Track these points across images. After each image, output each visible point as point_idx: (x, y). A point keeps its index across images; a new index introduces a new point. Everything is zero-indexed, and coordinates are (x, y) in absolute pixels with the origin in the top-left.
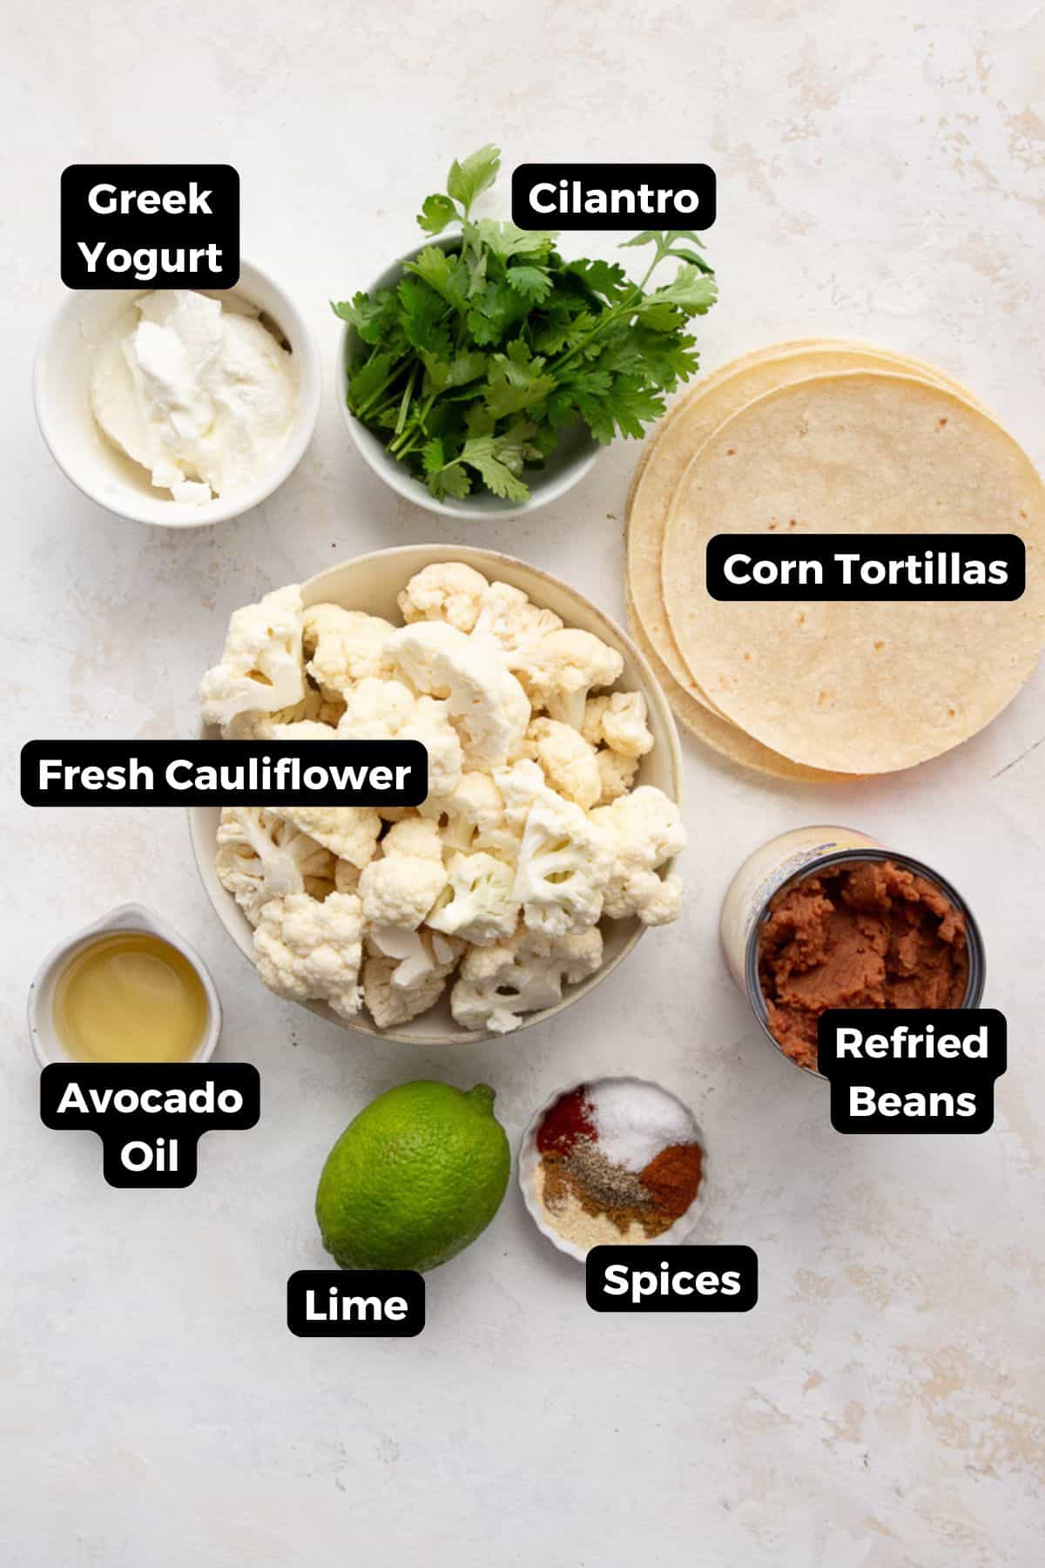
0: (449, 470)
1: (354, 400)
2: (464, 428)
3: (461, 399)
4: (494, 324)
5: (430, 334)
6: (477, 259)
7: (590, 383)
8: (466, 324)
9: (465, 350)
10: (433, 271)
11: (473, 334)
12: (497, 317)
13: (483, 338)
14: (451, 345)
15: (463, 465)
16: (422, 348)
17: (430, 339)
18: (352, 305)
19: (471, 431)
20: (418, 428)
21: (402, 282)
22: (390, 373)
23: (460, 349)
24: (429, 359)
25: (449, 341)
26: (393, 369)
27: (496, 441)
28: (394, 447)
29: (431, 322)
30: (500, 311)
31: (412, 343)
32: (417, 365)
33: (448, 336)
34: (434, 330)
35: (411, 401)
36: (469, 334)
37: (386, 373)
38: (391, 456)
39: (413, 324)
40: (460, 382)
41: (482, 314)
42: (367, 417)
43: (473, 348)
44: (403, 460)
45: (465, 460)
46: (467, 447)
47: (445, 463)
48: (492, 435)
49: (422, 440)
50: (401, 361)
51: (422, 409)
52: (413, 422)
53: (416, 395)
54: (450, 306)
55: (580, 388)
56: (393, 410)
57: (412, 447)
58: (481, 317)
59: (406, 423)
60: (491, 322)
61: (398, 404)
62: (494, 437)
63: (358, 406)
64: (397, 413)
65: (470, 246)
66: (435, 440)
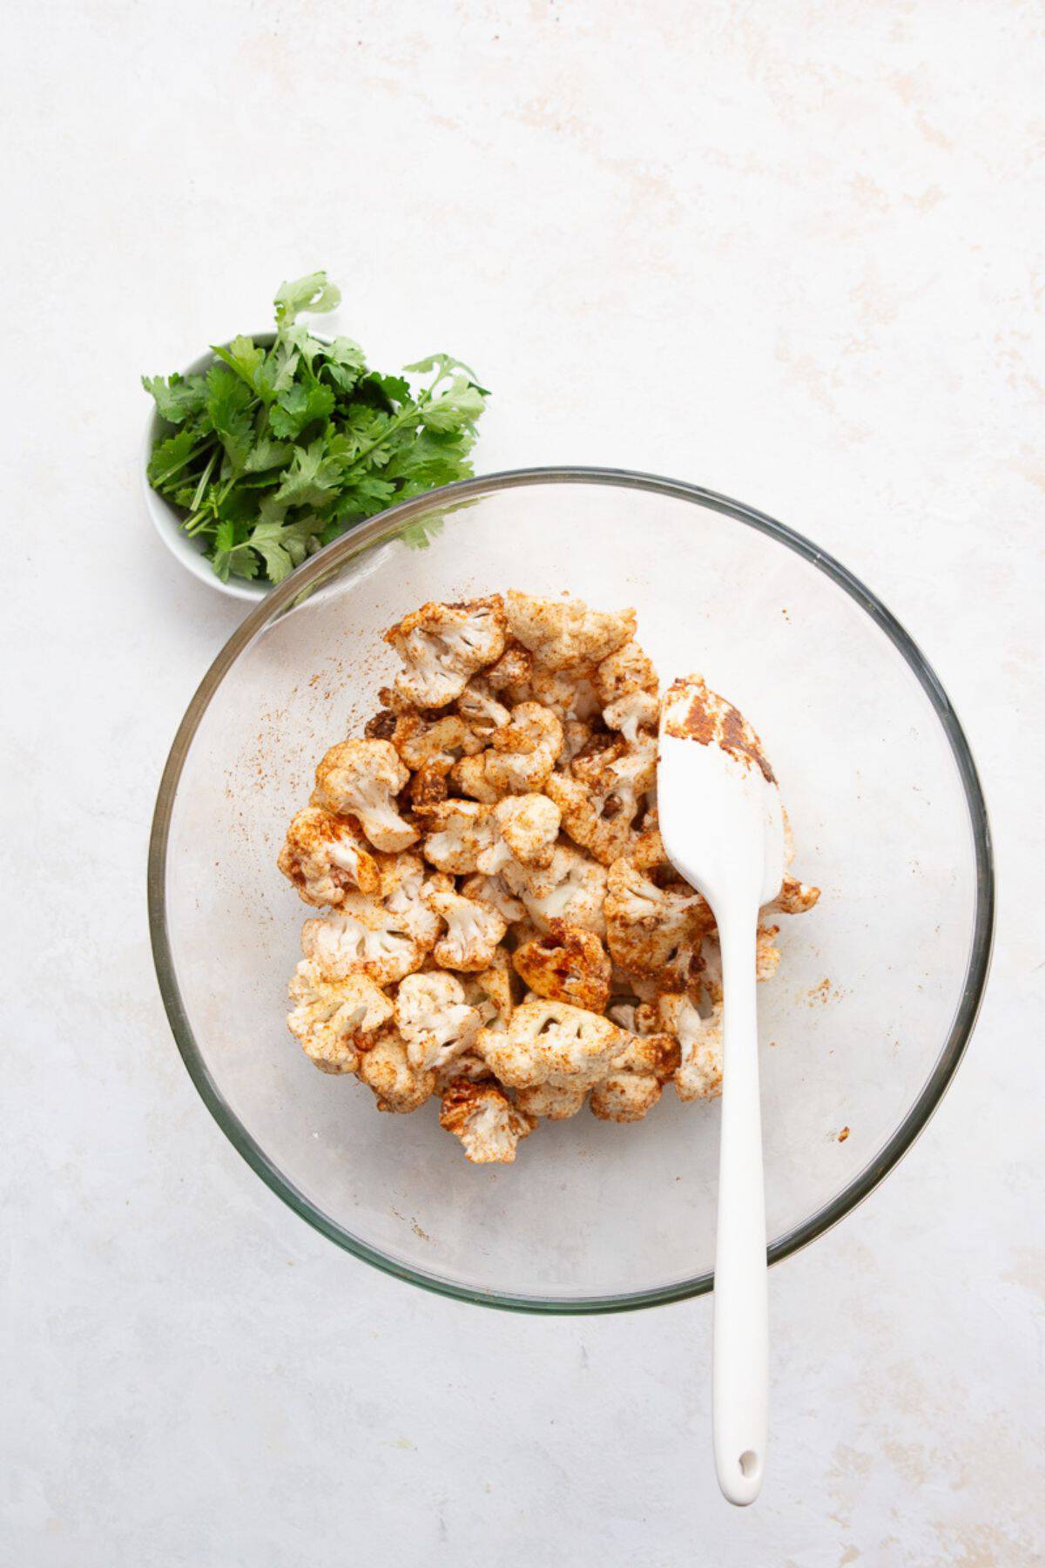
0: (237, 551)
1: (153, 470)
2: (256, 512)
3: (257, 486)
4: (294, 419)
5: (233, 420)
6: (286, 357)
7: (375, 487)
8: (268, 417)
9: (267, 440)
10: (243, 360)
11: (274, 427)
12: (298, 413)
13: (281, 432)
14: (253, 432)
15: (251, 548)
16: (223, 432)
17: (233, 426)
18: (167, 383)
19: (262, 518)
20: (211, 511)
21: (212, 368)
22: (192, 451)
23: (262, 439)
24: (230, 443)
25: (251, 428)
26: (197, 445)
27: (284, 529)
28: (189, 525)
29: (235, 409)
30: (302, 409)
31: (214, 426)
32: (218, 449)
33: (249, 424)
34: (237, 417)
35: (208, 484)
36: (269, 427)
37: (188, 451)
38: (184, 534)
39: (218, 409)
40: (257, 469)
41: (284, 409)
42: (166, 490)
43: (273, 439)
44: (195, 537)
45: (253, 545)
46: (256, 532)
47: (234, 545)
48: (282, 523)
49: (215, 523)
50: (202, 441)
51: (218, 492)
52: (208, 504)
53: (214, 478)
54: (256, 397)
55: (365, 492)
56: (190, 490)
57: (205, 527)
58: (283, 412)
59: (200, 505)
60: (293, 417)
61: (194, 484)
62: (283, 526)
63: (156, 477)
64: (193, 494)
65: (282, 344)
66: (227, 522)
